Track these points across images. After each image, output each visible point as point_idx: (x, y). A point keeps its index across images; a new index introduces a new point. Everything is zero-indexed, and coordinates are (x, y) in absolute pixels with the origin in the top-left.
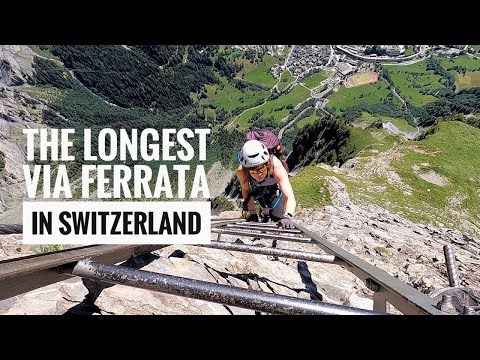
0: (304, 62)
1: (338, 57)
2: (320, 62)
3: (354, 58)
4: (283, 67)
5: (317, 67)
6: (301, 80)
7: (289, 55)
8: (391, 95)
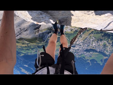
0: (87, 41)
1: (80, 44)
2: (84, 42)
3: (77, 45)
4: (92, 39)
5: (84, 41)
6: (87, 38)
7: (91, 42)
8: (69, 38)
